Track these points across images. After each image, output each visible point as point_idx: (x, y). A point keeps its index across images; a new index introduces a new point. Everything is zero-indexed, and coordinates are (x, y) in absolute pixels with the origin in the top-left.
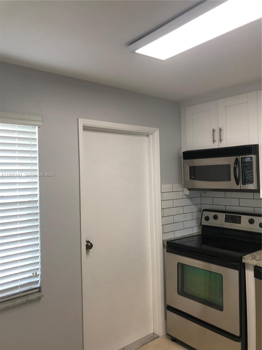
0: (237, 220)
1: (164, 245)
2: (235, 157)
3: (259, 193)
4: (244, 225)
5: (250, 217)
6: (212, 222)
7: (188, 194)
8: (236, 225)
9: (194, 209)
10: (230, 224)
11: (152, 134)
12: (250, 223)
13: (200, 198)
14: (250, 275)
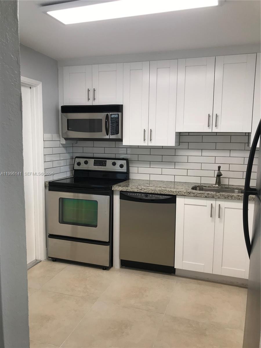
0: (103, 164)
1: (45, 186)
2: (106, 113)
3: (122, 142)
4: (109, 167)
5: (113, 161)
6: (83, 167)
7: (65, 143)
8: (103, 167)
9: (68, 156)
10: (98, 167)
11: (35, 86)
12: (113, 165)
13: (72, 147)
14: (117, 198)
